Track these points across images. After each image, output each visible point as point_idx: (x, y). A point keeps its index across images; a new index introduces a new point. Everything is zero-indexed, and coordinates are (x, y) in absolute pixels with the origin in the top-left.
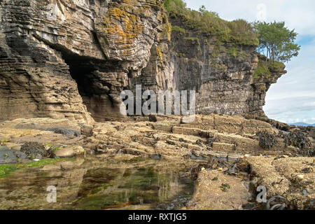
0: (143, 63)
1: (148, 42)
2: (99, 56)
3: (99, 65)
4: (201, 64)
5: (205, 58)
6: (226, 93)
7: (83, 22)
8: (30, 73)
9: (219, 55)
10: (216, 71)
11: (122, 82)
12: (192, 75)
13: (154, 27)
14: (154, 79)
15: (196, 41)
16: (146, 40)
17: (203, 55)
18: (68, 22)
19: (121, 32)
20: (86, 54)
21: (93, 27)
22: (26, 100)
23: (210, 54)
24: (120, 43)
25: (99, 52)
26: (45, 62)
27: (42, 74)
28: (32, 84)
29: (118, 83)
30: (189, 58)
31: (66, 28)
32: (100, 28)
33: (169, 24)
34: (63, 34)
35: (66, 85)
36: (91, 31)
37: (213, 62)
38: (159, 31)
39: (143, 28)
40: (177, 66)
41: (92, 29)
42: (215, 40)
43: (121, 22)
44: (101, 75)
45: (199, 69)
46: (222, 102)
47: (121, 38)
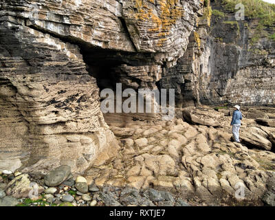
0: (180, 52)
1: (187, 28)
2: (128, 48)
3: (129, 57)
4: (239, 49)
5: (244, 43)
6: (263, 80)
7: (108, 6)
8: (14, 83)
9: (260, 40)
10: (255, 57)
11: (154, 77)
12: (229, 60)
13: (195, 11)
14: (189, 66)
15: (235, 25)
16: (185, 26)
17: (242, 39)
18: (85, 7)
19: (155, 18)
20: (111, 46)
21: (122, 13)
22: (13, 120)
23: (250, 39)
24: (154, 32)
25: (128, 43)
26: (41, 66)
27: (33, 85)
28: (20, 99)
29: (150, 78)
30: (227, 43)
31: (82, 14)
32: (129, 15)
33: (209, 7)
34: (78, 23)
35: (76, 92)
36: (119, 18)
37: (253, 47)
38: (199, 15)
39: (182, 13)
40: (213, 51)
41: (120, 15)
42: (256, 23)
43: (156, 5)
44: (129, 70)
45: (237, 54)
46: (258, 88)
47: (155, 25)
